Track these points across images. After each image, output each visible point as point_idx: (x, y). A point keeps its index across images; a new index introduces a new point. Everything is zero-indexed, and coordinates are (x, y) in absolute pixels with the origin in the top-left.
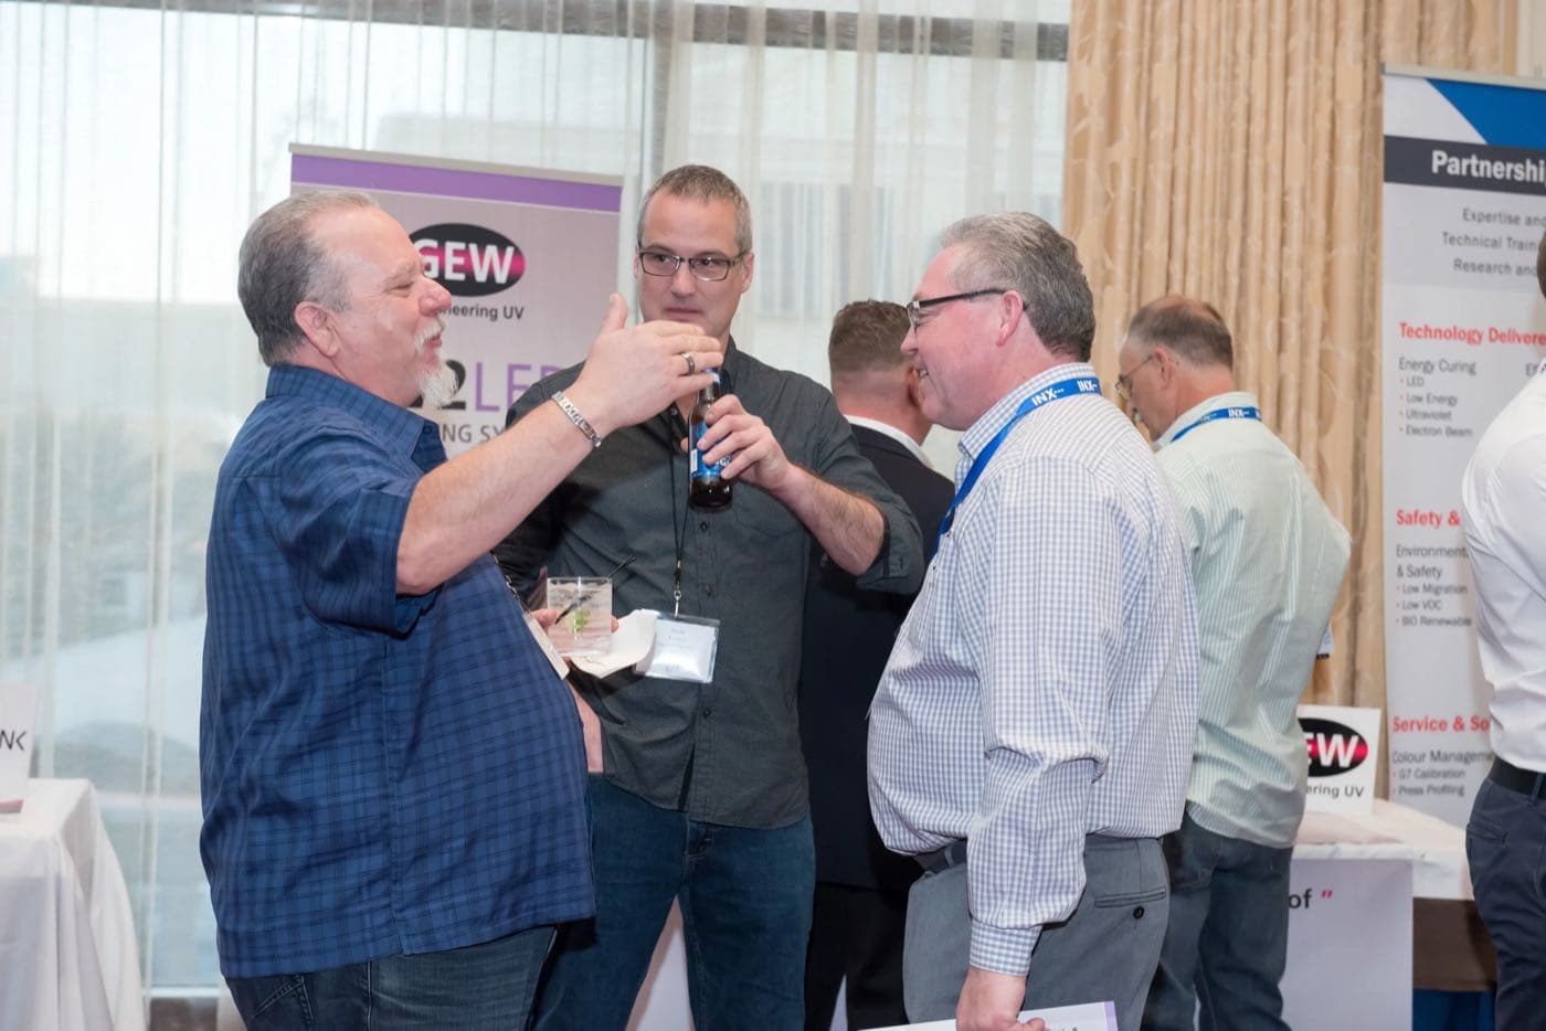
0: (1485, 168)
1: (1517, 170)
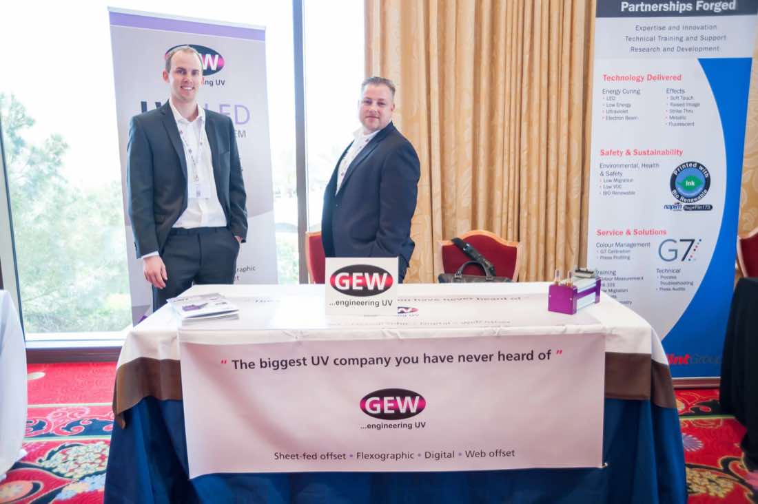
0: (648, 7)
1: (665, 7)
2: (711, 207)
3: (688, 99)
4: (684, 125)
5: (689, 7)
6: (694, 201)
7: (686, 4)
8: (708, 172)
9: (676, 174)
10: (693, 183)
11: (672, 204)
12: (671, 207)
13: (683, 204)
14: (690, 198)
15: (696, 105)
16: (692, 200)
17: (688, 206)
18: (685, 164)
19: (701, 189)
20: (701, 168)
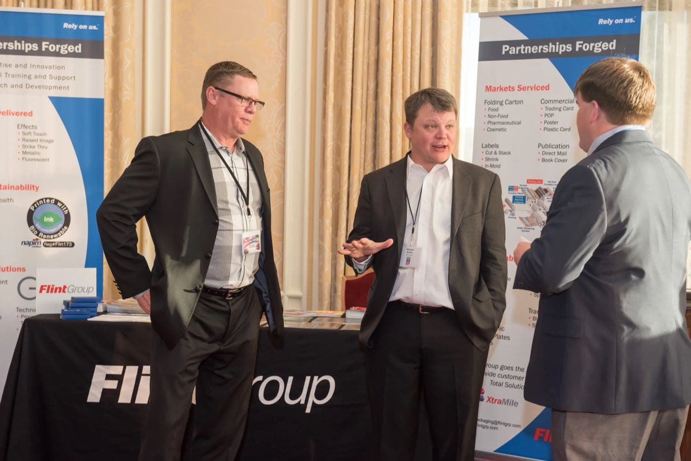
2: (73, 245)
3: (41, 135)
4: (39, 160)
5: (35, 47)
6: (54, 238)
7: (32, 44)
8: (67, 209)
9: (33, 209)
10: (51, 220)
11: (31, 240)
12: (29, 243)
13: (43, 241)
14: (50, 235)
15: (50, 141)
16: (52, 237)
17: (48, 242)
18: (42, 199)
19: (61, 225)
20: (59, 204)
